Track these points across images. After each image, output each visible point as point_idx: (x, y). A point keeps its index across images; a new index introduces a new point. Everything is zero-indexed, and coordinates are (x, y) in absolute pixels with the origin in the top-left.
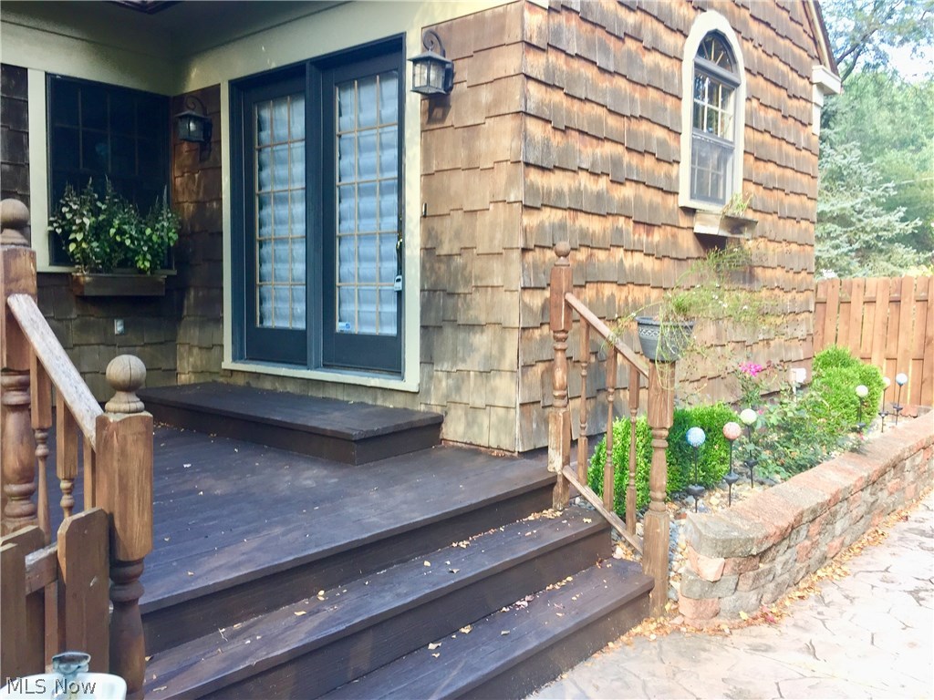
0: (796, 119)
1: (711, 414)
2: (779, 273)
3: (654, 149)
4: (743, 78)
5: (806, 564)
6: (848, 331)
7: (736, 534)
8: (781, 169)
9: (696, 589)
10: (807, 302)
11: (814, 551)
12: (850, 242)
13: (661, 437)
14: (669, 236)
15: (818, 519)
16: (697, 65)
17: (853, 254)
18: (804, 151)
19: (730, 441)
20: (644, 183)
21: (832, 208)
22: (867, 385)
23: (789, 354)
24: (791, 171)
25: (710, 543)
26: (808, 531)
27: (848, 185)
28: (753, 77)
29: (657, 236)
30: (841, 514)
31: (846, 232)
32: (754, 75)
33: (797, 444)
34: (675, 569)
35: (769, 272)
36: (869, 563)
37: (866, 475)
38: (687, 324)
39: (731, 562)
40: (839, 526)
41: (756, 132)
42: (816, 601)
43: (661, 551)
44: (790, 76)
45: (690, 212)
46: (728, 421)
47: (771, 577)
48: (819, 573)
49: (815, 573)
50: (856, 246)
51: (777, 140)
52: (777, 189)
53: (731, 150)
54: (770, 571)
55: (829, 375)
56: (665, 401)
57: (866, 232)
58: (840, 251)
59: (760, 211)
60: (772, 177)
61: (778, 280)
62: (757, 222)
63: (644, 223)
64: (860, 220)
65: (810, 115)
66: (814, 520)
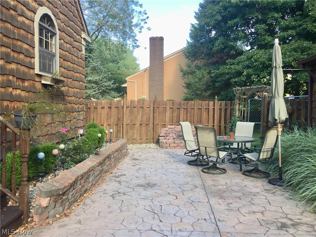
0: (77, 49)
1: (48, 147)
2: (73, 98)
3: (24, 52)
4: (58, 32)
5: (80, 193)
6: (97, 117)
7: (54, 188)
8: (73, 64)
9: (40, 211)
10: (83, 108)
11: (82, 189)
12: (99, 90)
13: (25, 157)
14: (31, 84)
15: (84, 178)
16: (40, 24)
17: (100, 93)
18: (80, 59)
19: (55, 156)
20: (20, 64)
21: (93, 79)
22: (101, 134)
23: (78, 125)
24: (76, 65)
25: (44, 193)
26: (81, 182)
27: (97, 72)
28: (61, 32)
29: (26, 84)
30: (91, 175)
31: (97, 87)
32: (62, 32)
33: (79, 154)
34: (32, 205)
35: (70, 98)
36: (100, 189)
37: (99, 161)
38: (34, 115)
39: (52, 198)
40: (91, 179)
41: (63, 51)
42: (83, 205)
43: (26, 200)
44: (74, 34)
45: (40, 76)
46: (54, 149)
47: (67, 200)
48: (85, 195)
49: (83, 196)
50: (100, 91)
51: (71, 55)
52: (72, 71)
53: (55, 56)
54: (67, 199)
55: (90, 131)
56: (27, 144)
57: (103, 87)
58: (96, 92)
59: (66, 78)
60: (69, 66)
61: (73, 101)
62: (64, 81)
63: (21, 79)
64: (101, 83)
65: (82, 48)
66: (82, 178)
